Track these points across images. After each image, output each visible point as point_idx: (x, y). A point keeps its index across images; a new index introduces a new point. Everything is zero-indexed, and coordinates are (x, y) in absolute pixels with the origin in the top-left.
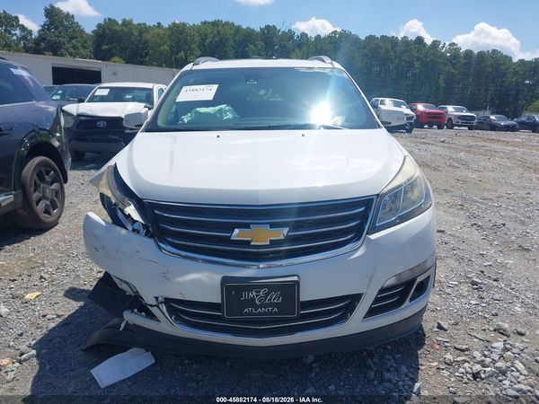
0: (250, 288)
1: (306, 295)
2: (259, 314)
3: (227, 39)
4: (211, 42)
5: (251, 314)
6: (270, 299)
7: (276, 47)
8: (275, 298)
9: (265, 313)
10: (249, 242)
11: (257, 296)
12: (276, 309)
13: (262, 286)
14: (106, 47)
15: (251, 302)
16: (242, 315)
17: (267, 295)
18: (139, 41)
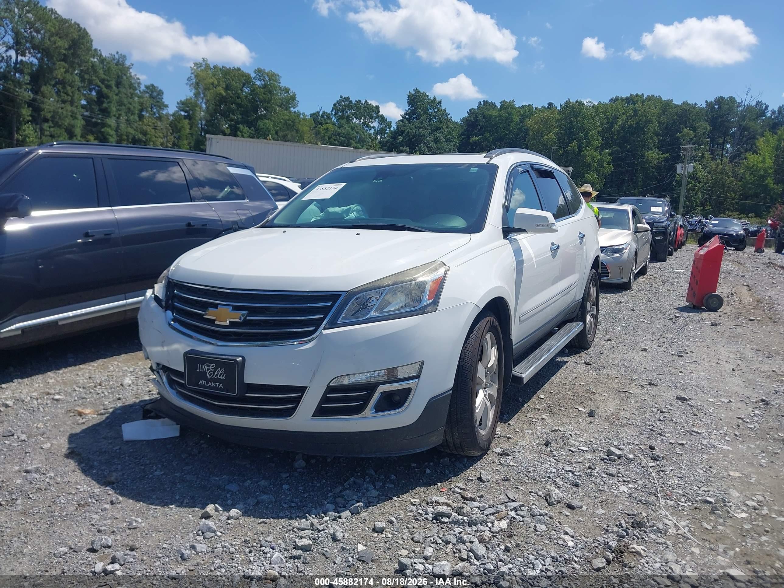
0: (203, 362)
1: (250, 378)
2: (209, 387)
3: (648, 121)
4: (623, 128)
5: (204, 386)
6: (217, 375)
7: (734, 130)
8: (220, 374)
9: (213, 388)
10: (214, 320)
11: (208, 370)
12: (221, 385)
13: (211, 362)
14: (475, 138)
15: (203, 375)
16: (198, 385)
17: (215, 369)
18: (520, 129)
